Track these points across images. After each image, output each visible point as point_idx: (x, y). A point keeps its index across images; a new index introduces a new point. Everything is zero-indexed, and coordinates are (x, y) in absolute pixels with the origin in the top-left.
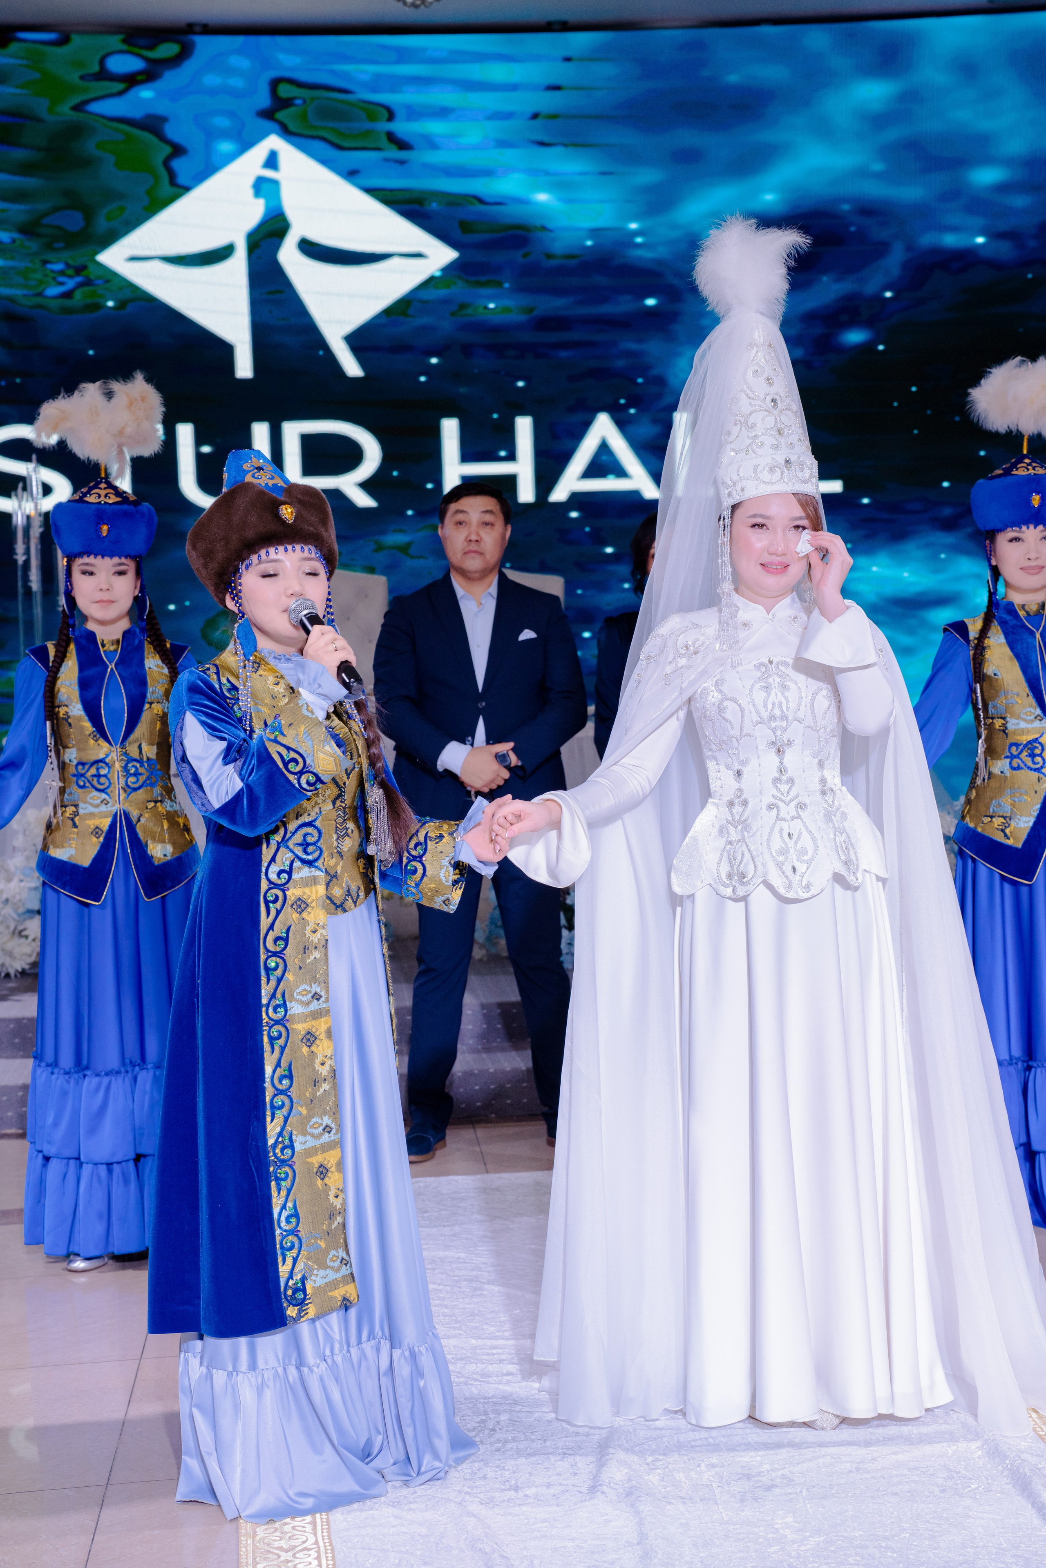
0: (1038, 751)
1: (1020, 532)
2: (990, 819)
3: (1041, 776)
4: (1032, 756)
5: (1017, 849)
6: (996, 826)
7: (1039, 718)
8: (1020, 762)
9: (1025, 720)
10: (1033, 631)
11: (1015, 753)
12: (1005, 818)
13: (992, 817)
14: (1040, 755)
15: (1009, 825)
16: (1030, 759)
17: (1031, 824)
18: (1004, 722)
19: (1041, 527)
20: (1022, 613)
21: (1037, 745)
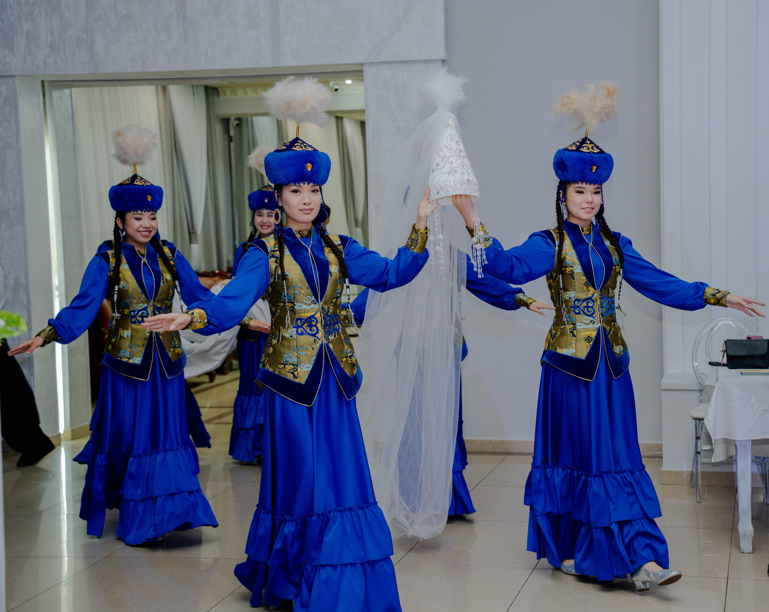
0: (314, 323)
1: (300, 186)
2: (283, 366)
3: (316, 338)
4: (311, 326)
5: (302, 385)
6: (288, 370)
7: (314, 302)
8: (303, 330)
9: (306, 304)
10: (307, 247)
11: (300, 324)
12: (294, 365)
13: (285, 365)
14: (315, 326)
15: (297, 370)
16: (309, 328)
17: (310, 369)
18: (292, 305)
19: (311, 184)
20: (298, 236)
21: (314, 319)
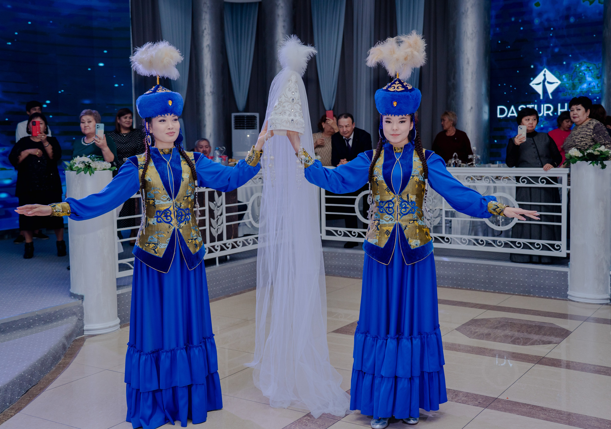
0: (169, 214)
1: (165, 117)
2: (148, 245)
3: (170, 225)
4: (166, 216)
5: (160, 258)
6: (151, 248)
7: (169, 199)
8: (161, 219)
9: (163, 200)
10: (166, 161)
11: (159, 215)
12: (155, 244)
13: (149, 244)
14: (170, 216)
15: (157, 247)
16: (165, 218)
17: (166, 247)
18: (154, 201)
19: (172, 115)
20: (161, 153)
21: (168, 211)
